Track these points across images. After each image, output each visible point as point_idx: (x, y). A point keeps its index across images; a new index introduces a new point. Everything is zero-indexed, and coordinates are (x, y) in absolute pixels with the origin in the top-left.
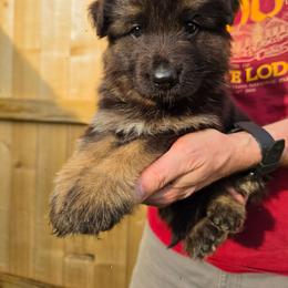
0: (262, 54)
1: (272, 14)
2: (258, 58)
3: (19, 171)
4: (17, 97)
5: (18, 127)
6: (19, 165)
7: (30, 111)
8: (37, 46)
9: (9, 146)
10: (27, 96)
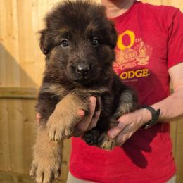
0: (123, 67)
1: (129, 47)
2: (121, 68)
3: (26, 123)
4: (23, 87)
5: (24, 101)
6: (26, 121)
7: (31, 94)
8: (32, 60)
9: (21, 112)
10: (28, 86)
